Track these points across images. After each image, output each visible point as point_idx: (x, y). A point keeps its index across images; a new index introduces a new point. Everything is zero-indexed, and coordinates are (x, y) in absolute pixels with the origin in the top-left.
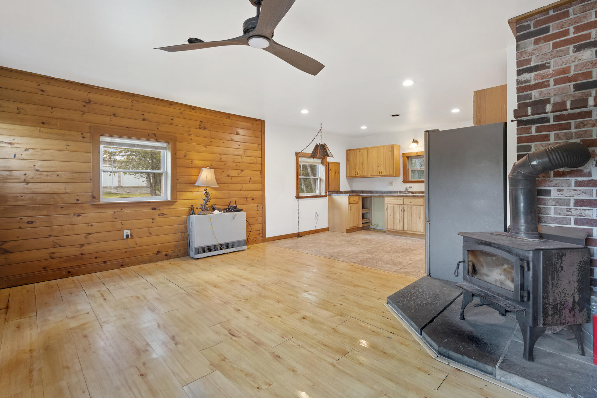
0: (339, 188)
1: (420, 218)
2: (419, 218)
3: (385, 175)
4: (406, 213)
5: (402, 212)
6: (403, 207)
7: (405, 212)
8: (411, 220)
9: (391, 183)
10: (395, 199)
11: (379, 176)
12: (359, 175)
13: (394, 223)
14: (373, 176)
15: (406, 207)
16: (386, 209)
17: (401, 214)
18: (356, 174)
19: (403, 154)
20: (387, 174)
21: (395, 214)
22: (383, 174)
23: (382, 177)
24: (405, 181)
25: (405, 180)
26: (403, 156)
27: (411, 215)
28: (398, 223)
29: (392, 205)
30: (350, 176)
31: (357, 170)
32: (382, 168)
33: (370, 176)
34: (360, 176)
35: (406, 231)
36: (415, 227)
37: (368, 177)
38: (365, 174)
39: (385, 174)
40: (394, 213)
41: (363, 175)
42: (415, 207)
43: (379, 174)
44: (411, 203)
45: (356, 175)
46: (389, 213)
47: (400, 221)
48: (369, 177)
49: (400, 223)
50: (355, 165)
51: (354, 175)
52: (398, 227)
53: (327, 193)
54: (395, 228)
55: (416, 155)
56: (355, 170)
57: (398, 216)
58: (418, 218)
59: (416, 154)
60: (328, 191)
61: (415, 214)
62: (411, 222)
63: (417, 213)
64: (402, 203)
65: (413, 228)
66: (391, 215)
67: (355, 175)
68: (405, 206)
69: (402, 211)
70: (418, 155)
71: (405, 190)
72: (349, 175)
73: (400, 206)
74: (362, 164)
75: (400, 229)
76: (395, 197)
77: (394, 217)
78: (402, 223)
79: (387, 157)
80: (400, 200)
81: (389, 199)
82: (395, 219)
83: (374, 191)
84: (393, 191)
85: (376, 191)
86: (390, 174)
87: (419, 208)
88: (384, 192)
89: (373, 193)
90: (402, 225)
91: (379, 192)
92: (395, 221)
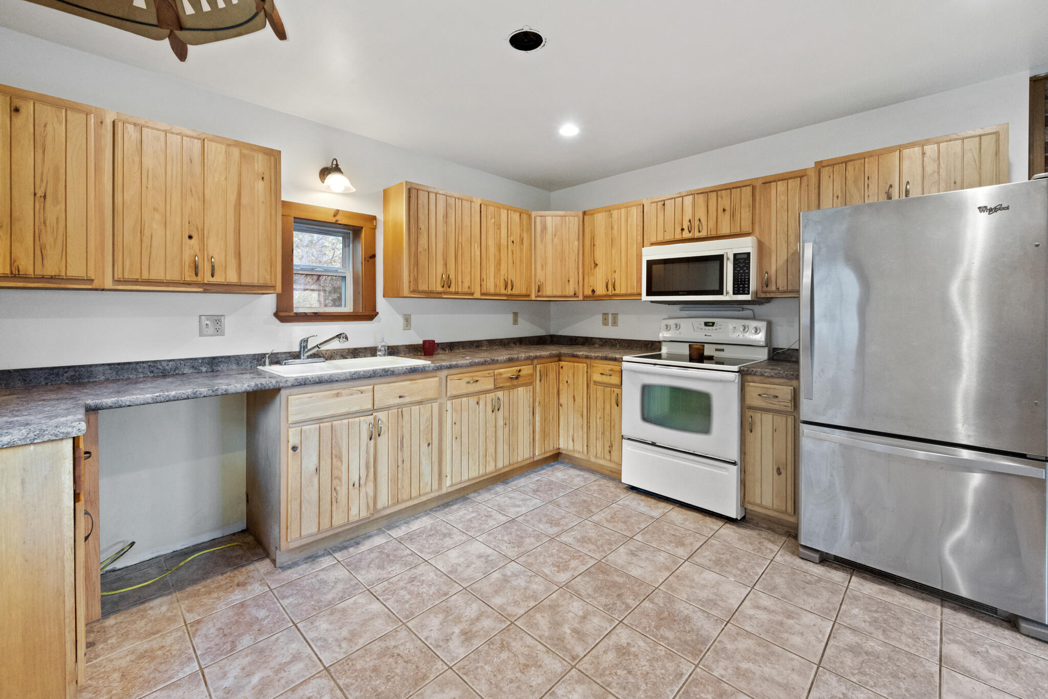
1: (429, 445)
2: (426, 446)
3: (228, 285)
4: (383, 443)
5: (372, 443)
6: (375, 418)
7: (380, 440)
8: (400, 463)
9: (216, 324)
10: (338, 395)
11: (189, 284)
13: (334, 501)
15: (384, 419)
16: (294, 448)
17: (367, 452)
20: (245, 280)
21: (340, 459)
22: (218, 279)
23: (205, 291)
24: (283, 314)
25: (287, 310)
27: (399, 443)
28: (354, 492)
29: (326, 425)
35: (384, 508)
36: (415, 482)
37: (95, 285)
38: (72, 272)
39: (232, 278)
40: (336, 455)
41: (48, 272)
42: (415, 409)
43: (189, 276)
44: (400, 397)
46: (310, 461)
47: (362, 482)
48: (109, 284)
49: (363, 490)
52: (354, 511)
54: (339, 520)
55: (333, 220)
57: (354, 465)
58: (424, 447)
59: (335, 216)
61: (415, 433)
62: (400, 469)
63: (422, 428)
64: (370, 406)
65: (408, 490)
66: (317, 470)
68: (382, 415)
69: (370, 439)
70: (339, 222)
71: (296, 349)
73: (362, 418)
74: (45, 197)
75: (364, 514)
76: (335, 385)
77: (335, 473)
78: (370, 489)
79: (245, 200)
80: (362, 393)
81: (311, 397)
82: (340, 480)
83: (101, 369)
84: (229, 357)
85: (109, 365)
86: (261, 282)
87: (425, 409)
88: (177, 368)
89: (89, 377)
90: (371, 493)
91: (136, 370)
92: (338, 488)
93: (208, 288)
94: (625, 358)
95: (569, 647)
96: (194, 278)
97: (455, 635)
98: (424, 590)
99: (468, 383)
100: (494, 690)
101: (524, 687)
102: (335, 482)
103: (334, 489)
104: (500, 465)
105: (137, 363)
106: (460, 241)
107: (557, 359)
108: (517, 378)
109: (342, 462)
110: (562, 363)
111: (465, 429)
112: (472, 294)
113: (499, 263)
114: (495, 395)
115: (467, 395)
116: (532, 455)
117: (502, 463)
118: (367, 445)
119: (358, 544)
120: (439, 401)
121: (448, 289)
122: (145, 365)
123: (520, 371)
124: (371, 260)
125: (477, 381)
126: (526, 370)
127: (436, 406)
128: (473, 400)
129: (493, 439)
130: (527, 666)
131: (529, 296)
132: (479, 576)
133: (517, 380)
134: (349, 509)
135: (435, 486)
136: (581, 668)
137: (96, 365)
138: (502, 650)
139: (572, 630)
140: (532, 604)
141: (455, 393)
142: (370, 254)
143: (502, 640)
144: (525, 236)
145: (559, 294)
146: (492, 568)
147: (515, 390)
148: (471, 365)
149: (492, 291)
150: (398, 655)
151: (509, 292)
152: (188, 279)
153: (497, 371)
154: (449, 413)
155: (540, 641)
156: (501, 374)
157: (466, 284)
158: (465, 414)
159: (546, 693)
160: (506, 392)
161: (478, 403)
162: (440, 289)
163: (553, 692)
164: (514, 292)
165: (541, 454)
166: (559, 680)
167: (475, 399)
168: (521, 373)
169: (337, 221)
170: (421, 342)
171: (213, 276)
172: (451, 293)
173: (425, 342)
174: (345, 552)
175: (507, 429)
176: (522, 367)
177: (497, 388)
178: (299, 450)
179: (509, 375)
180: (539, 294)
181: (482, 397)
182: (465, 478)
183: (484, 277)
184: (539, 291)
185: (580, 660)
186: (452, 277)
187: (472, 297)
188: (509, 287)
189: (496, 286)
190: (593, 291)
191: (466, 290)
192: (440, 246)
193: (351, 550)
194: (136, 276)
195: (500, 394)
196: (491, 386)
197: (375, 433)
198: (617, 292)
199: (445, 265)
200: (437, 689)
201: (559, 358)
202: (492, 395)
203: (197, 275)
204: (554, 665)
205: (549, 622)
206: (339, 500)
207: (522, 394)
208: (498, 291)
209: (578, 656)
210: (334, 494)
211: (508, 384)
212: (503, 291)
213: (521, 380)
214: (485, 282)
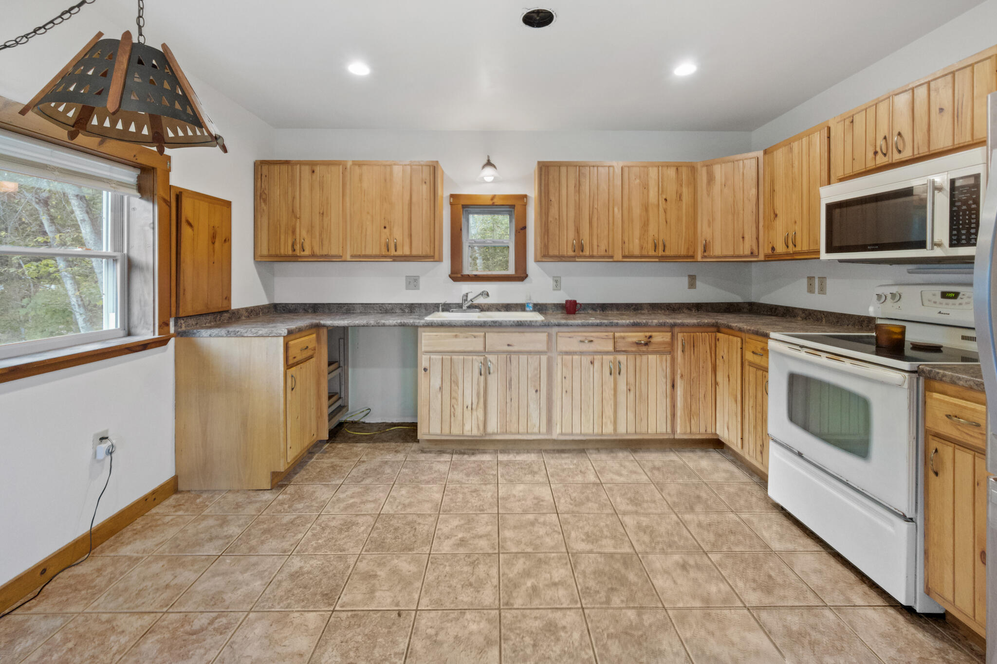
0: (228, 298)
1: (536, 391)
2: (534, 391)
3: (406, 256)
4: (493, 380)
5: (482, 378)
6: (485, 359)
7: (490, 377)
8: (508, 400)
9: (413, 283)
10: (456, 336)
11: (385, 256)
12: (307, 252)
13: (452, 414)
14: (361, 258)
15: (494, 361)
16: (425, 370)
17: (478, 384)
18: (298, 247)
19: (452, 196)
20: (414, 253)
21: (457, 384)
22: (399, 253)
23: (394, 261)
24: (457, 275)
25: (457, 273)
26: (451, 204)
27: (509, 384)
28: (467, 413)
29: (447, 357)
30: (273, 252)
31: (302, 233)
32: (398, 234)
33: (352, 256)
34: (313, 255)
35: (493, 434)
36: (523, 420)
37: (343, 259)
38: (334, 252)
39: (407, 252)
40: (454, 382)
41: (325, 253)
42: (523, 358)
43: (384, 252)
44: (509, 345)
45: (298, 253)
46: (436, 382)
47: (474, 406)
48: (349, 258)
49: (474, 413)
50: (294, 214)
51: (290, 253)
52: (467, 428)
53: (168, 325)
54: (456, 431)
55: (490, 203)
56: (294, 232)
57: (468, 392)
58: (532, 392)
59: (492, 199)
60: (177, 319)
61: (523, 380)
62: (508, 405)
63: (529, 376)
64: (481, 348)
65: (516, 425)
66: (441, 388)
67: (294, 250)
68: (490, 357)
69: (481, 374)
70: (496, 204)
71: (460, 301)
72: (265, 252)
73: (474, 357)
74: (323, 214)
75: (475, 432)
76: (455, 329)
77: (454, 394)
78: (480, 413)
79: (414, 199)
80: (475, 337)
81: (437, 335)
82: (457, 400)
83: (358, 306)
84: (421, 304)
85: (362, 304)
86: (424, 254)
87: (534, 360)
88: (392, 309)
89: (353, 310)
90: (481, 418)
91: (373, 308)
92: (455, 406)
93: (396, 259)
94: (773, 335)
95: (514, 594)
96: (387, 253)
97: (456, 538)
98: (473, 501)
99: (581, 341)
100: (435, 584)
101: (451, 595)
102: (453, 401)
103: (452, 406)
104: (622, 429)
105: (374, 304)
106: (596, 206)
107: (714, 329)
108: (646, 344)
109: (458, 387)
110: (719, 335)
111: (576, 385)
112: (612, 257)
113: (645, 225)
114: (615, 359)
115: (582, 353)
116: (669, 430)
117: (625, 428)
118: (478, 379)
119: (473, 454)
120: (549, 354)
121: (581, 253)
122: (378, 306)
123: (650, 337)
124: (523, 231)
125: (592, 341)
126: (660, 337)
127: (544, 358)
128: (586, 360)
129: (612, 402)
130: (471, 585)
131: (692, 257)
132: (519, 510)
133: (647, 347)
134: (463, 425)
135: (544, 429)
136: (503, 614)
137: (356, 304)
138: (469, 565)
139: (532, 586)
140: (529, 550)
141: (564, 349)
142: (521, 226)
143: (478, 559)
144: (685, 190)
145: (731, 253)
146: (535, 510)
147: (644, 357)
148: (583, 326)
149: (637, 252)
150: (415, 529)
151: (661, 253)
152: (384, 254)
153: (617, 335)
154: (560, 366)
155: (501, 576)
156: (624, 338)
157: (603, 247)
158: (577, 373)
159: (460, 609)
160: (631, 357)
161: (592, 363)
162: (571, 253)
163: (465, 613)
164: (667, 253)
165: (685, 434)
166: (478, 609)
167: (590, 358)
168: (653, 340)
169: (493, 203)
170: (564, 302)
171: (396, 251)
172: (585, 257)
173: (567, 301)
174: (461, 456)
175: (631, 396)
176: (653, 334)
177: (616, 351)
178: (428, 371)
179: (635, 340)
180: (705, 254)
181: (598, 357)
182: (577, 430)
183: (626, 240)
184: (705, 251)
185: (511, 609)
186: (586, 241)
187: (612, 260)
188: (661, 248)
189: (642, 248)
190: (773, 249)
191: (603, 253)
192: (572, 214)
193: (466, 456)
194: (359, 253)
195: (622, 358)
196: (611, 348)
197: (485, 371)
198: (798, 249)
199: (578, 231)
200: (409, 560)
201: (717, 328)
202: (611, 357)
203: (388, 251)
204: (488, 596)
205: (524, 569)
206: (456, 414)
207: (654, 363)
208: (645, 253)
209: (512, 605)
210: (452, 410)
211: (633, 349)
212: (652, 253)
213: (651, 348)
214: (627, 244)
